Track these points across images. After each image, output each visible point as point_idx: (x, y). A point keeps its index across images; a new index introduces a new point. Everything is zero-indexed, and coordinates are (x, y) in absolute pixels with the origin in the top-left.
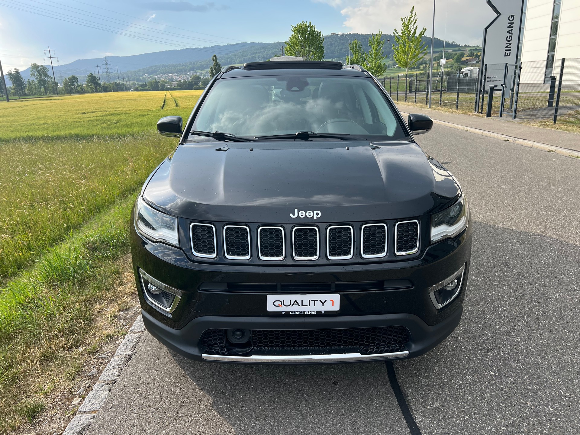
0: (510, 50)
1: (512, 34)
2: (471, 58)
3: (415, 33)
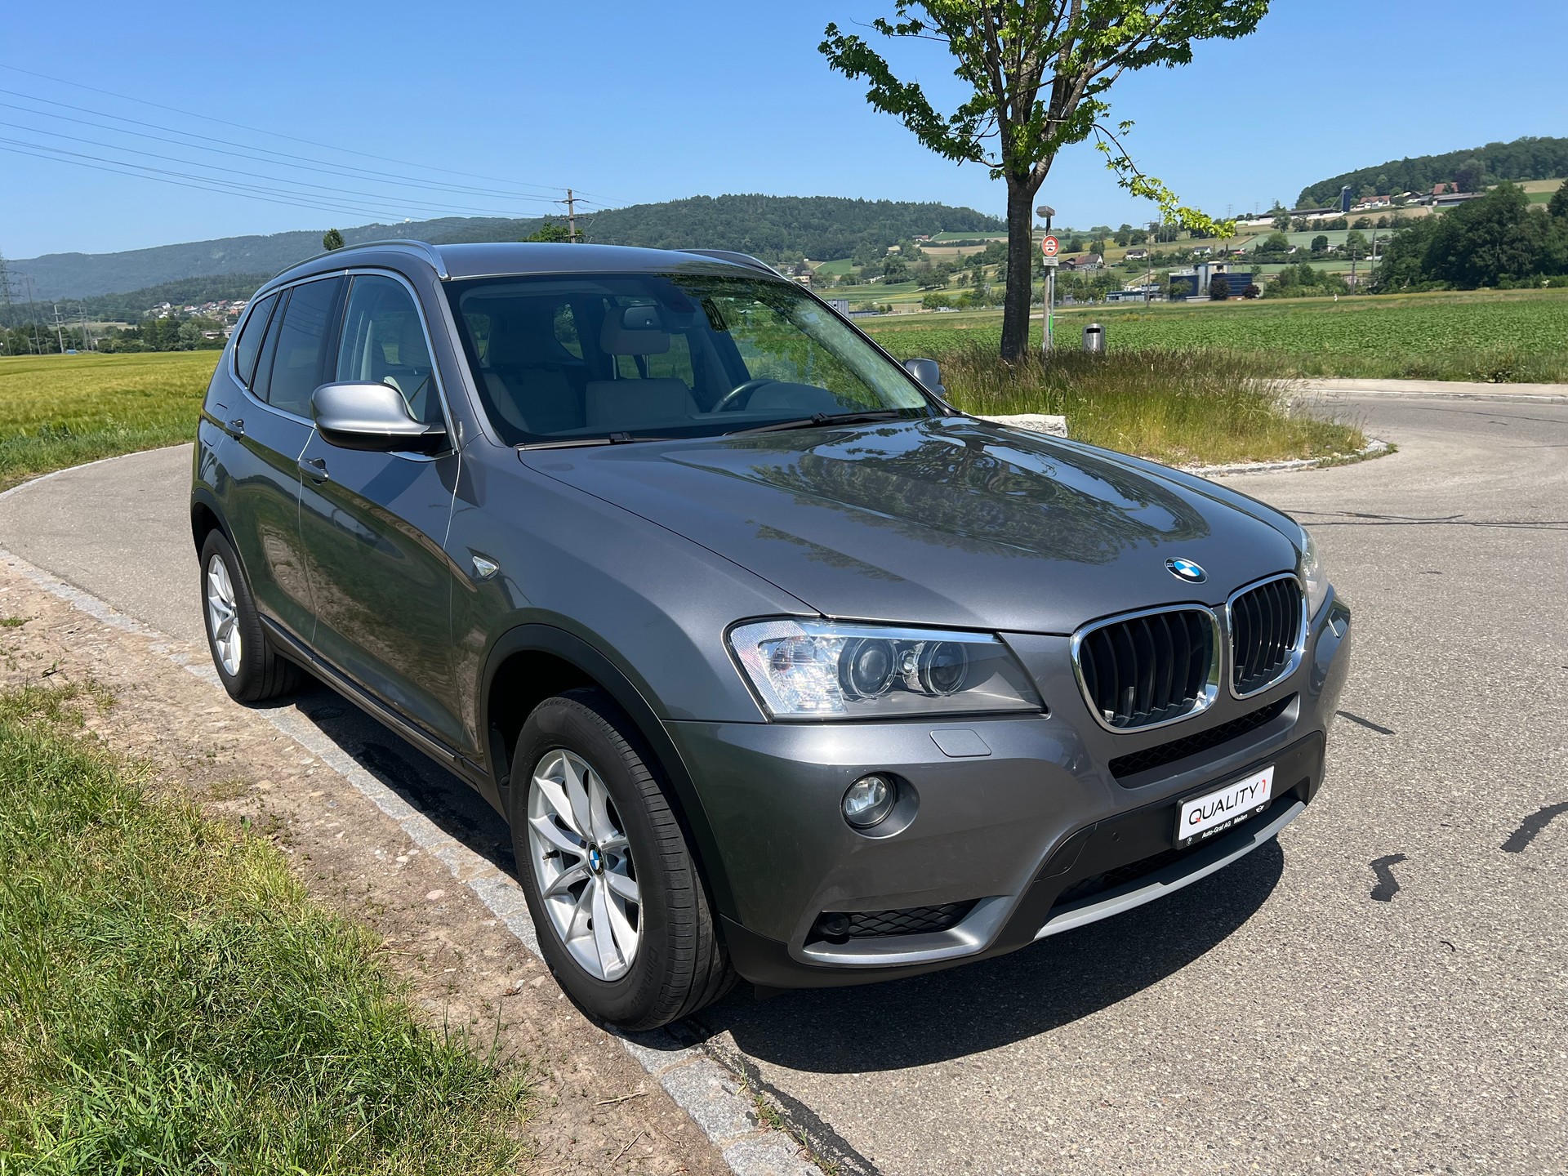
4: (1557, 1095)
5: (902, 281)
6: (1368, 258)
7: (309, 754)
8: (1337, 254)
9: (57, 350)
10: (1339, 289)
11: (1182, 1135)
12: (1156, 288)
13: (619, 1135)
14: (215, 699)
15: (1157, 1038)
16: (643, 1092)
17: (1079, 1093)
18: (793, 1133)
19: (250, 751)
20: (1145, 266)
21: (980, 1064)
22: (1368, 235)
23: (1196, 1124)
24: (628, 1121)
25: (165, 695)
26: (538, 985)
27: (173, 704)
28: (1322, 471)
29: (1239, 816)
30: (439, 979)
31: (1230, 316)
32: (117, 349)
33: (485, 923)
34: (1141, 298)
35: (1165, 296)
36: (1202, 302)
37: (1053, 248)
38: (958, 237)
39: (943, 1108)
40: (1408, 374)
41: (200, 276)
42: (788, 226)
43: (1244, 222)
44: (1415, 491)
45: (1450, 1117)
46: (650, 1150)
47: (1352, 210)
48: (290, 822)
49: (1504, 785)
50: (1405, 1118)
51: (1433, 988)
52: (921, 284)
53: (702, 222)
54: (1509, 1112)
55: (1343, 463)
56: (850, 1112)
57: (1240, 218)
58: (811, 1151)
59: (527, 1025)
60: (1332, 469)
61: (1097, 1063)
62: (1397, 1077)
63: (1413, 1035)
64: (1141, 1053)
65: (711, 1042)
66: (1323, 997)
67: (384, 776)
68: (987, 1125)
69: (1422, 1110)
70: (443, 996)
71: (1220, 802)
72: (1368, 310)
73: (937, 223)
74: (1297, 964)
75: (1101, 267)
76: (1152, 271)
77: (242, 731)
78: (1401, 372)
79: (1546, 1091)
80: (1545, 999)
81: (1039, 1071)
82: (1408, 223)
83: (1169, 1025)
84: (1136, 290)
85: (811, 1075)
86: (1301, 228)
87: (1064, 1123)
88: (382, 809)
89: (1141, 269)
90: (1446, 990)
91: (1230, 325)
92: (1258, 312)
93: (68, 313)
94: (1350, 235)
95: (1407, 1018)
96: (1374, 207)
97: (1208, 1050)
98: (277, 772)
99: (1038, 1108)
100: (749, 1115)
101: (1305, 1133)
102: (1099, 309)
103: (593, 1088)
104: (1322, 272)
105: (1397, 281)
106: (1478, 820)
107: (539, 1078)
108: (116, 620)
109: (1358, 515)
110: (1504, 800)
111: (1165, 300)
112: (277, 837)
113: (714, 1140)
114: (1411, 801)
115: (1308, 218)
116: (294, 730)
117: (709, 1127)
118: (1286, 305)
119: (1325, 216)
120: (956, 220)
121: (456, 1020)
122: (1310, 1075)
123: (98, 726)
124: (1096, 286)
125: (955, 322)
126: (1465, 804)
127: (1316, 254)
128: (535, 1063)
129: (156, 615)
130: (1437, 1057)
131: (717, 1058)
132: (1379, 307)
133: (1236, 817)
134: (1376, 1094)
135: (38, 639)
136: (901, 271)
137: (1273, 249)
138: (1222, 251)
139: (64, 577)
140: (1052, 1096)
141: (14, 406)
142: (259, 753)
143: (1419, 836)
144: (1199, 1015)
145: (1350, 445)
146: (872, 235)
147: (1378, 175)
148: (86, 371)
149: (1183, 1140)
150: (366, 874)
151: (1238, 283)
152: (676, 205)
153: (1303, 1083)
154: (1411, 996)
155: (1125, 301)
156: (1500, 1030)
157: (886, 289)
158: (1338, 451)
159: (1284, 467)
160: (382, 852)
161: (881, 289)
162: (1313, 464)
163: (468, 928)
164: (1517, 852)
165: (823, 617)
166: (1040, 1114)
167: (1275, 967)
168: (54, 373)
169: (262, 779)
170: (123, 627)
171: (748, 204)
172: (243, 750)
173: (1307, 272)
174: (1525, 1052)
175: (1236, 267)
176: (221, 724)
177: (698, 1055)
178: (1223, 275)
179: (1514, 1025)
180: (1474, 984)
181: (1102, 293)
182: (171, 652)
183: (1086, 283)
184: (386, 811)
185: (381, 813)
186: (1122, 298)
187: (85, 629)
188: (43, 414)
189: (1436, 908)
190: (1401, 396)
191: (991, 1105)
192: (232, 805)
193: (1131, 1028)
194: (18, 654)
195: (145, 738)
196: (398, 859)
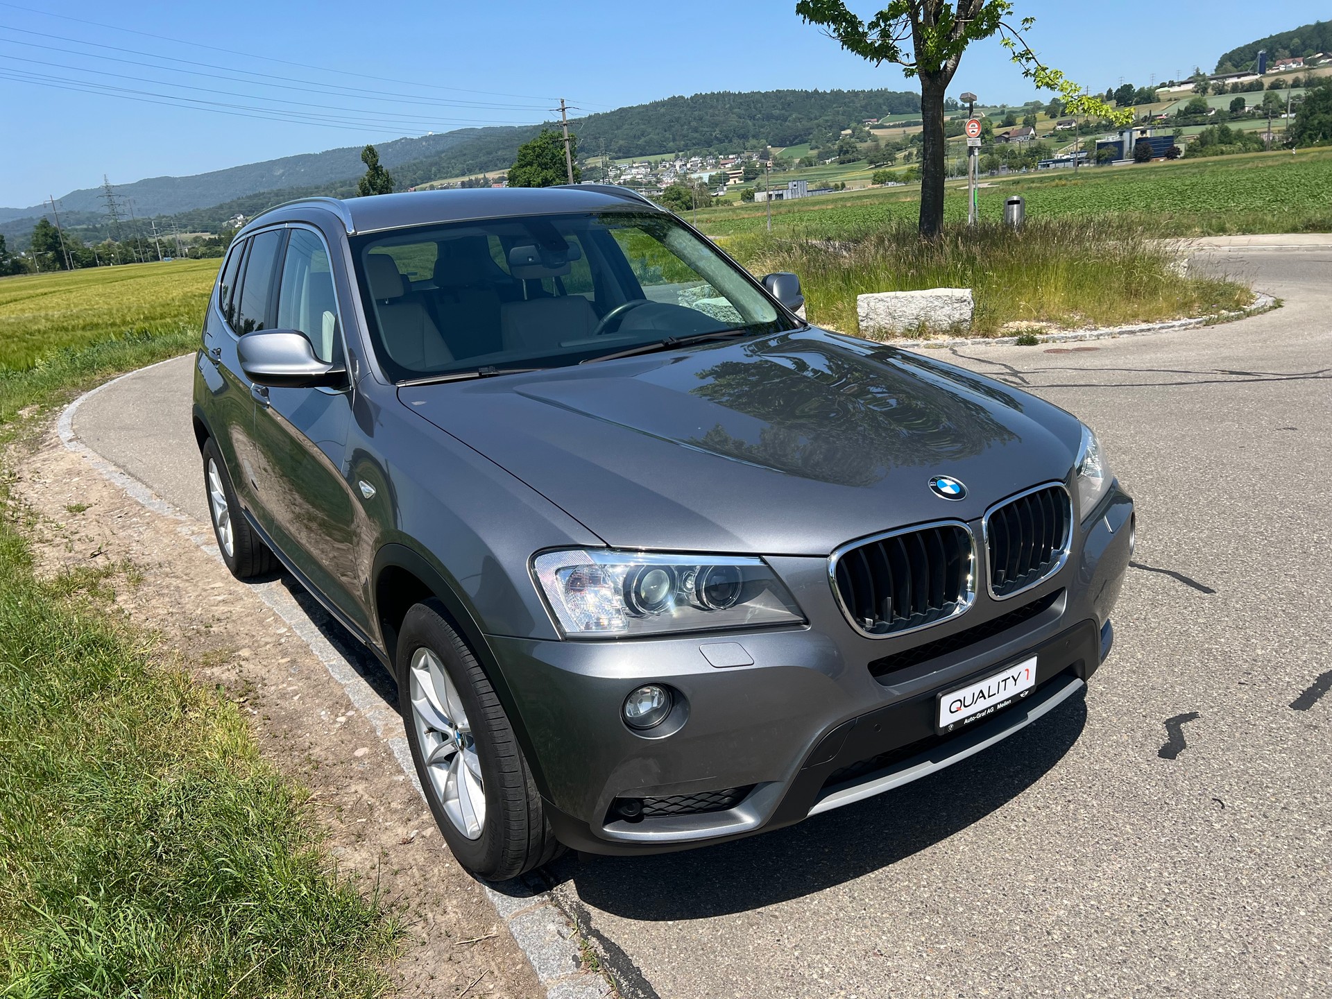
4: (1287, 952)
5: (854, 161)
6: (1283, 116)
7: (284, 625)
8: (1254, 114)
9: (156, 258)
10: (1256, 146)
11: (938, 984)
12: (1084, 155)
13: (469, 972)
14: (220, 575)
15: (936, 891)
16: (494, 934)
17: (857, 942)
18: (608, 975)
19: (239, 622)
20: (1074, 135)
21: (777, 914)
22: (1283, 95)
23: (953, 974)
24: (479, 960)
25: (182, 572)
26: (428, 835)
27: (187, 580)
28: (1208, 329)
29: (1002, 702)
30: (352, 828)
31: (1152, 177)
32: (203, 256)
33: (395, 778)
34: (1070, 164)
35: (1092, 161)
36: (1128, 165)
37: (976, 130)
38: (903, 119)
39: (737, 954)
40: (1307, 228)
41: (266, 190)
42: (752, 118)
43: (1166, 89)
44: (1292, 345)
45: (1184, 972)
46: (491, 986)
47: (1267, 72)
48: (260, 685)
49: (1306, 642)
50: (1142, 971)
51: (1196, 844)
52: (871, 163)
53: (678, 120)
54: (1239, 968)
55: (1228, 320)
56: (658, 957)
57: (1163, 85)
58: (620, 992)
59: (414, 871)
60: (1217, 327)
61: (879, 914)
62: (1143, 931)
63: (1167, 891)
64: (919, 905)
65: (556, 890)
66: (1093, 853)
67: (339, 644)
68: (772, 971)
69: (1160, 964)
70: (351, 843)
71: (981, 692)
72: (1282, 165)
73: (884, 107)
74: (1076, 820)
75: (1033, 139)
76: (1080, 139)
77: (236, 604)
78: (1300, 226)
79: (1279, 948)
80: (1298, 857)
81: (827, 921)
82: (1320, 81)
83: (949, 879)
84: (1065, 157)
85: (632, 921)
86: (1220, 91)
87: (838, 971)
88: (332, 674)
89: (1070, 138)
90: (1208, 846)
91: (1149, 186)
92: (1178, 172)
93: (164, 227)
94: (1266, 95)
95: (1166, 874)
96: (1288, 69)
97: (979, 903)
98: (256, 641)
99: (818, 956)
100: (575, 958)
101: (1049, 984)
102: (1032, 176)
103: (456, 930)
104: (1240, 131)
105: (1310, 136)
106: (1274, 678)
107: (416, 919)
108: (156, 505)
109: (1232, 373)
110: (1304, 658)
111: (1092, 165)
112: (247, 700)
113: (542, 980)
114: (1215, 659)
115: (1226, 82)
116: (276, 603)
117: (539, 968)
118: (1205, 164)
119: (1243, 79)
120: (901, 104)
121: (358, 865)
122: (1065, 928)
123: (126, 601)
124: (1029, 156)
125: (901, 195)
126: (1266, 663)
127: (1234, 115)
128: (414, 905)
129: (187, 500)
130: (1184, 912)
131: (558, 905)
132: (1292, 161)
133: (999, 703)
134: (1121, 948)
135: (94, 523)
136: (853, 152)
137: (1194, 113)
138: (1146, 117)
139: (124, 467)
140: (833, 945)
141: (114, 312)
142: (246, 623)
143: (1216, 695)
144: (978, 869)
145: (1238, 302)
146: (827, 121)
147: (1291, 39)
148: (176, 277)
149: (939, 989)
150: (311, 733)
151: (1160, 146)
152: (656, 105)
153: (1057, 936)
154: (1174, 852)
155: (1056, 168)
156: (1249, 887)
157: (841, 168)
158: (1225, 309)
159: (1172, 327)
160: (326, 713)
161: (836, 169)
162: (1200, 322)
163: (382, 783)
164: (1304, 710)
165: (608, 546)
166: (819, 962)
167: (1056, 823)
168: (151, 279)
169: (244, 647)
170: (160, 512)
171: (717, 101)
172: (234, 621)
173: (1225, 133)
174: (1267, 908)
175: (1159, 130)
176: (220, 598)
177: (543, 902)
178: (1146, 138)
179: (1263, 882)
180: (1235, 841)
181: (1034, 161)
182: (193, 533)
183: (1020, 154)
184: (335, 677)
185: (331, 677)
186: (1052, 166)
187: (130, 514)
188: (137, 317)
189: (1216, 766)
190: (1298, 249)
191: (779, 953)
192: (217, 671)
193: (915, 881)
194: (77, 537)
195: (161, 611)
196: (338, 719)
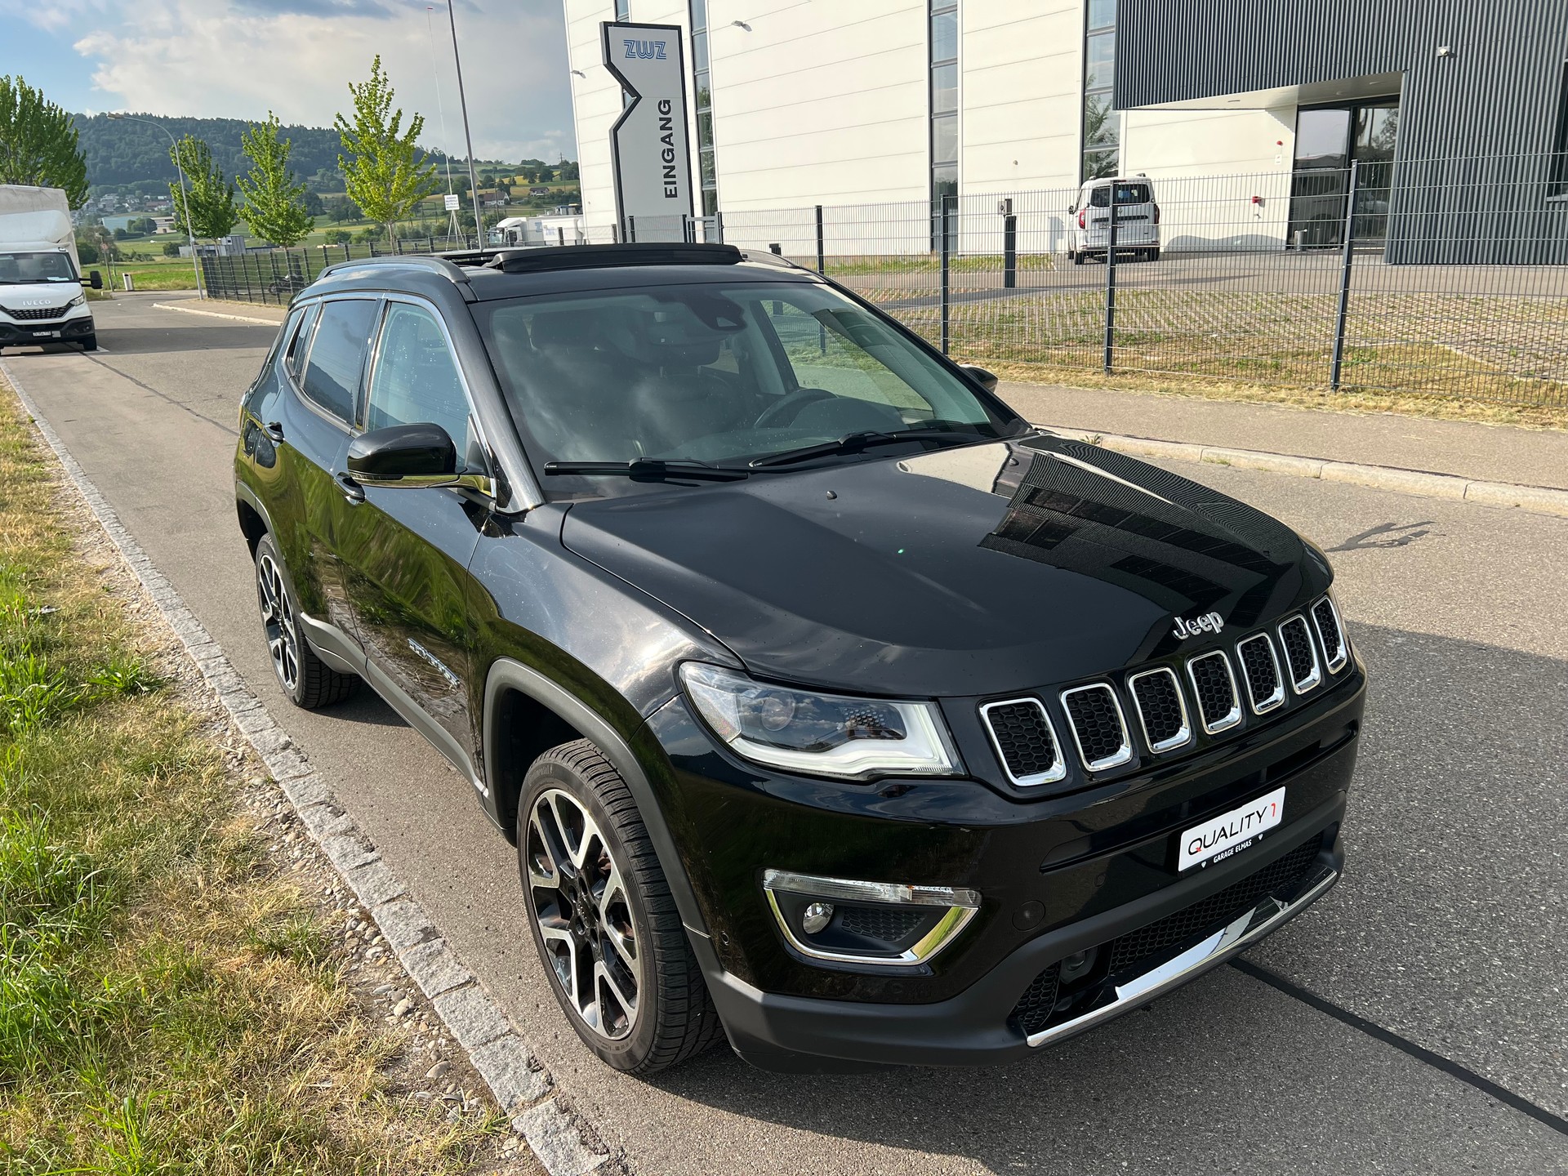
0: (674, 183)
1: (672, 145)
2: (490, 191)
3: (395, 129)
